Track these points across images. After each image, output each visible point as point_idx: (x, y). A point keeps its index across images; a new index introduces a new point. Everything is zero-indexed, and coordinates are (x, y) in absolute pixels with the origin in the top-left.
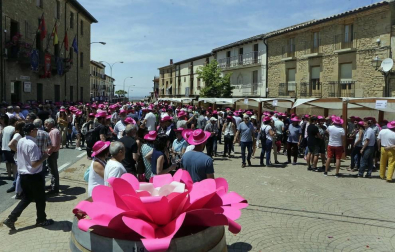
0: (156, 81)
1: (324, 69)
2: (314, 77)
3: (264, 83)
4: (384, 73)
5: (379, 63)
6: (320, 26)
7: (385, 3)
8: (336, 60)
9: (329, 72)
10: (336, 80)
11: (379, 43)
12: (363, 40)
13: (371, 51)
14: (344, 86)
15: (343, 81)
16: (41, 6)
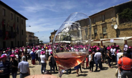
0: (50, 37)
1: (98, 30)
2: (96, 32)
3: (81, 35)
4: (115, 30)
5: (113, 26)
6: (95, 16)
7: (112, 7)
8: (101, 26)
9: (100, 31)
10: (102, 33)
11: (113, 20)
12: (108, 20)
13: (111, 23)
14: (104, 35)
15: (104, 33)
16: (5, 15)
